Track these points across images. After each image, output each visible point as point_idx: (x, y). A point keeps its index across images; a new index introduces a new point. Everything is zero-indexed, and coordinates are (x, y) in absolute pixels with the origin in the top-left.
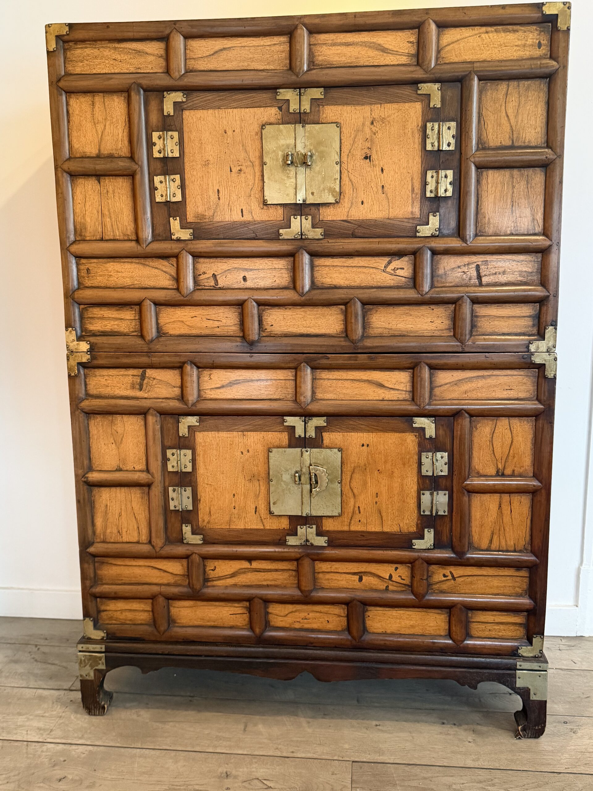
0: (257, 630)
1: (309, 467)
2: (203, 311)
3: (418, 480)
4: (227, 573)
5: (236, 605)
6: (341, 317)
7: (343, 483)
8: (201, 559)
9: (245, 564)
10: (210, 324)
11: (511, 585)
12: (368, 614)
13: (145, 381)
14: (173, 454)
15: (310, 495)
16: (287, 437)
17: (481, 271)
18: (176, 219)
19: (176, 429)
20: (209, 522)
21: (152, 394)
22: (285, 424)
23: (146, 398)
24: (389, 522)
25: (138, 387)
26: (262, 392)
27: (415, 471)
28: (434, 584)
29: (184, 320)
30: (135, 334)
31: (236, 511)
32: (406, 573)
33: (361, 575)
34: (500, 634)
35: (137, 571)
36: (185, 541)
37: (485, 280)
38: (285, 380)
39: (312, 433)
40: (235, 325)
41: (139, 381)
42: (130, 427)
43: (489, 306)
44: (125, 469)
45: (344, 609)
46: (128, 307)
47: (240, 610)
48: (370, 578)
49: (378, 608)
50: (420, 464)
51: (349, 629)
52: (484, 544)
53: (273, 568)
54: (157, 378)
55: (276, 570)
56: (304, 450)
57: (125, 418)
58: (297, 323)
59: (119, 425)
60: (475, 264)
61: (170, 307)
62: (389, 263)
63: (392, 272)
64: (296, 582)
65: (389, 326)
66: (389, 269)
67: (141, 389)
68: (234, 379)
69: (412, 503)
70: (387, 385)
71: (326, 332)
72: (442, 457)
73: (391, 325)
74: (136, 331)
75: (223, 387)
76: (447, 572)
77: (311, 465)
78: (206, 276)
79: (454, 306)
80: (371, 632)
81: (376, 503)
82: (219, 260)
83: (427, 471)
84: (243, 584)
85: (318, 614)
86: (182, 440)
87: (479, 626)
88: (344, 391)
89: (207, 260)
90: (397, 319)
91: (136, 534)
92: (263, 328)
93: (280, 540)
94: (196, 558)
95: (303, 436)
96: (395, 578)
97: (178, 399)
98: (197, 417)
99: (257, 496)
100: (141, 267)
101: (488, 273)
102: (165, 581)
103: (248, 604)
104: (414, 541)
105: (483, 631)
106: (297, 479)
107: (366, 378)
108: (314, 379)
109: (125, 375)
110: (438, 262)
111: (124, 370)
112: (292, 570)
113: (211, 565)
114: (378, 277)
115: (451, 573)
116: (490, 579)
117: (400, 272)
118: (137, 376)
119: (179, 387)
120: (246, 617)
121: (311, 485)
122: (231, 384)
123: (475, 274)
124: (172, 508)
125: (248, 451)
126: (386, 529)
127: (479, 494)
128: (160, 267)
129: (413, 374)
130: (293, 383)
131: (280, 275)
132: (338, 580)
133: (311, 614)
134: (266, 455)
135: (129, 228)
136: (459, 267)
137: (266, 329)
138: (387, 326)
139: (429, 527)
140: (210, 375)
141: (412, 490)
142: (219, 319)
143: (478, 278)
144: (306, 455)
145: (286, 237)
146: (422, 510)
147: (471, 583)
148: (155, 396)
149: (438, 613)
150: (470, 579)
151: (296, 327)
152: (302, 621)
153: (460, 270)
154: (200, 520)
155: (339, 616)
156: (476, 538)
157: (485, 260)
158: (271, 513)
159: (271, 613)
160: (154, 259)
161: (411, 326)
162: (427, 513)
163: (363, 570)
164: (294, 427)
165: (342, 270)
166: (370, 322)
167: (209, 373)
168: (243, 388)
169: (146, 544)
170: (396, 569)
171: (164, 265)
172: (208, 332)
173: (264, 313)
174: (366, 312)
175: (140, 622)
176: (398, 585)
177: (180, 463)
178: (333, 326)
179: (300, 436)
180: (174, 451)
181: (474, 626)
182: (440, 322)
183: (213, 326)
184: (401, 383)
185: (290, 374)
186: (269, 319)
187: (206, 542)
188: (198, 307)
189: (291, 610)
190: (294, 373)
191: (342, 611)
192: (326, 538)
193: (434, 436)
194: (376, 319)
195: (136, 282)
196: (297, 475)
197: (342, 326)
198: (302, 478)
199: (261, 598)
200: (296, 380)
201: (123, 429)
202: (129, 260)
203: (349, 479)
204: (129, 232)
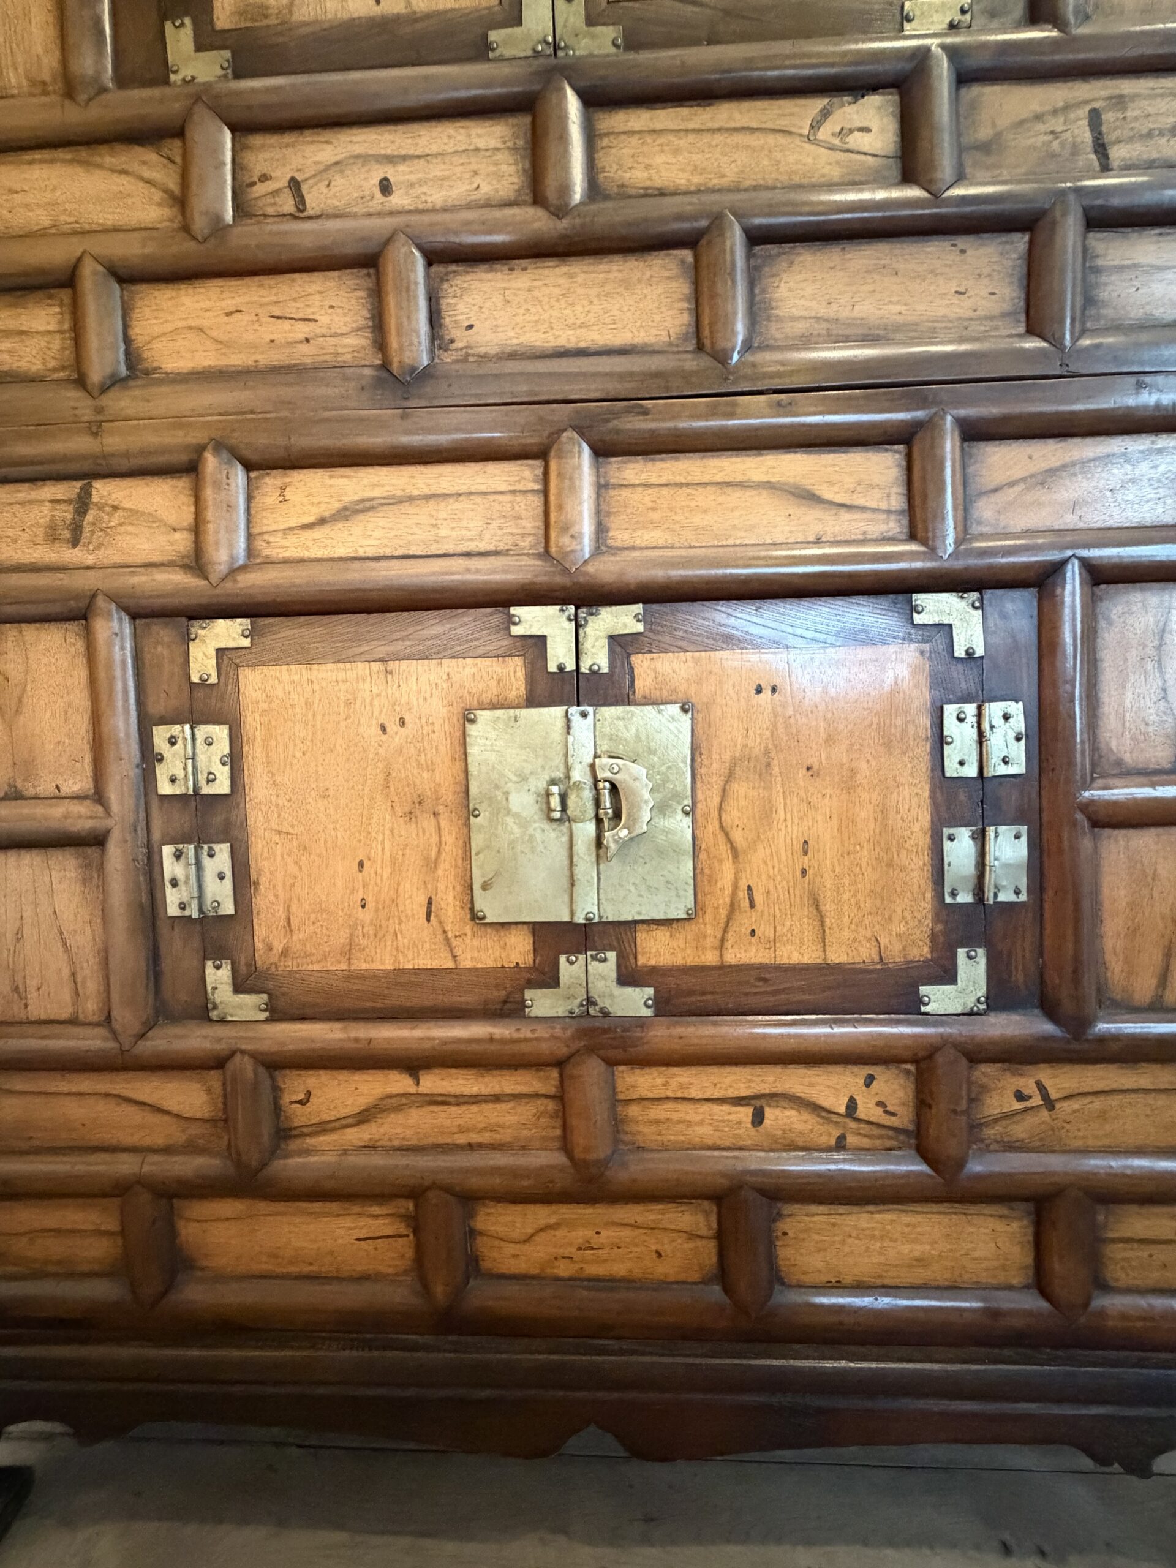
0: (439, 1290)
1: (592, 766)
2: (262, 292)
3: (933, 792)
4: (344, 1112)
5: (376, 1210)
6: (684, 287)
7: (698, 812)
8: (261, 1070)
9: (399, 1083)
10: (283, 331)
12: (782, 1226)
13: (90, 517)
14: (172, 741)
15: (598, 857)
16: (521, 674)
17: (1104, 129)
18: (182, 24)
19: (180, 660)
20: (285, 953)
21: (109, 555)
22: (516, 630)
23: (88, 568)
24: (846, 934)
25: (67, 534)
26: (443, 532)
27: (924, 765)
28: (987, 1124)
29: (205, 323)
30: (62, 375)
31: (366, 916)
32: (901, 1094)
33: (758, 1103)
35: (75, 1111)
36: (214, 1015)
37: (1118, 153)
38: (513, 492)
39: (597, 657)
40: (359, 329)
41: (70, 516)
42: (45, 661)
43: (1134, 235)
44: (31, 792)
45: (707, 1214)
46: (41, 294)
47: (385, 1226)
48: (788, 1113)
49: (813, 1208)
50: (940, 740)
51: (723, 1274)
52: (1144, 988)
53: (485, 1090)
54: (127, 504)
55: (497, 1098)
56: (574, 710)
57: (30, 632)
58: (546, 316)
59: (11, 655)
60: (1088, 108)
61: (163, 286)
62: (826, 114)
63: (836, 141)
64: (558, 1132)
65: (830, 312)
66: (825, 133)
67: (75, 542)
68: (356, 498)
69: (918, 866)
70: (827, 494)
71: (636, 341)
72: (1006, 717)
73: (834, 307)
74: (63, 368)
75: (322, 521)
76: (1028, 1085)
77: (596, 756)
78: (271, 186)
79: (1027, 237)
80: (794, 1282)
81: (804, 872)
82: (308, 136)
83: (962, 763)
84: (396, 1143)
85: (627, 1233)
86: (200, 694)
88: (697, 520)
89: (272, 140)
90: (853, 288)
91: (66, 995)
92: (441, 338)
93: (505, 1002)
94: (244, 1066)
95: (571, 666)
96: (867, 1109)
97: (186, 567)
98: (246, 622)
99: (431, 865)
100: (79, 170)
101: (1127, 133)
102: (159, 1140)
103: (411, 1205)
104: (924, 990)
105: (1144, 1267)
106: (555, 802)
107: (764, 478)
108: (601, 488)
109: (31, 502)
110: (974, 106)
111: (26, 486)
112: (546, 1096)
113: (295, 1085)
114: (791, 159)
115: (1040, 1086)
117: (858, 140)
118: (65, 501)
119: (189, 530)
120: (405, 1247)
121: (599, 821)
122: (347, 513)
123: (1086, 136)
124: (173, 910)
125: (402, 722)
126: (838, 956)
127: (1123, 832)
128: (135, 167)
129: (909, 458)
130: (536, 501)
131: (492, 168)
132: (689, 1124)
133: (604, 1233)
134: (458, 734)
135: (45, 61)
136: (1038, 117)
137: (452, 341)
138: (823, 311)
139: (968, 941)
140: (283, 489)
141: (916, 828)
142: (308, 313)
143: (1096, 152)
144: (582, 728)
145: (508, 52)
146: (947, 890)
147: (1103, 1116)
148: (117, 559)
149: (999, 1217)
150: (1098, 1103)
151: (543, 328)
152: (577, 1255)
153: (1040, 127)
154: (259, 945)
155: (692, 1236)
156: (1117, 970)
157: (1117, 92)
158: (475, 917)
159: (481, 1233)
160: (118, 147)
161: (898, 308)
162: (965, 898)
163: (765, 1089)
164: (545, 637)
165: (683, 142)
166: (771, 299)
167: (279, 482)
168: (382, 522)
169: (97, 1024)
170: (870, 1080)
171: (144, 163)
172: (275, 357)
173: (445, 286)
174: (757, 268)
175: (86, 1268)
176: (876, 1131)
177: (194, 767)
178: (657, 318)
179: (561, 668)
180: (176, 729)
181: (1116, 1253)
182: (984, 293)
183: (291, 337)
184: (872, 486)
185: (527, 473)
186: (461, 307)
187: (277, 1013)
188: (247, 280)
189: (542, 1222)
190: (539, 472)
191: (701, 1218)
192: (650, 991)
193: (980, 652)
194: (790, 290)
195: (63, 218)
196: (555, 789)
197: (686, 318)
198: (572, 801)
199: (448, 1189)
200: (545, 492)
201: (22, 668)
202: (46, 154)
203: (717, 800)
204: (46, 76)
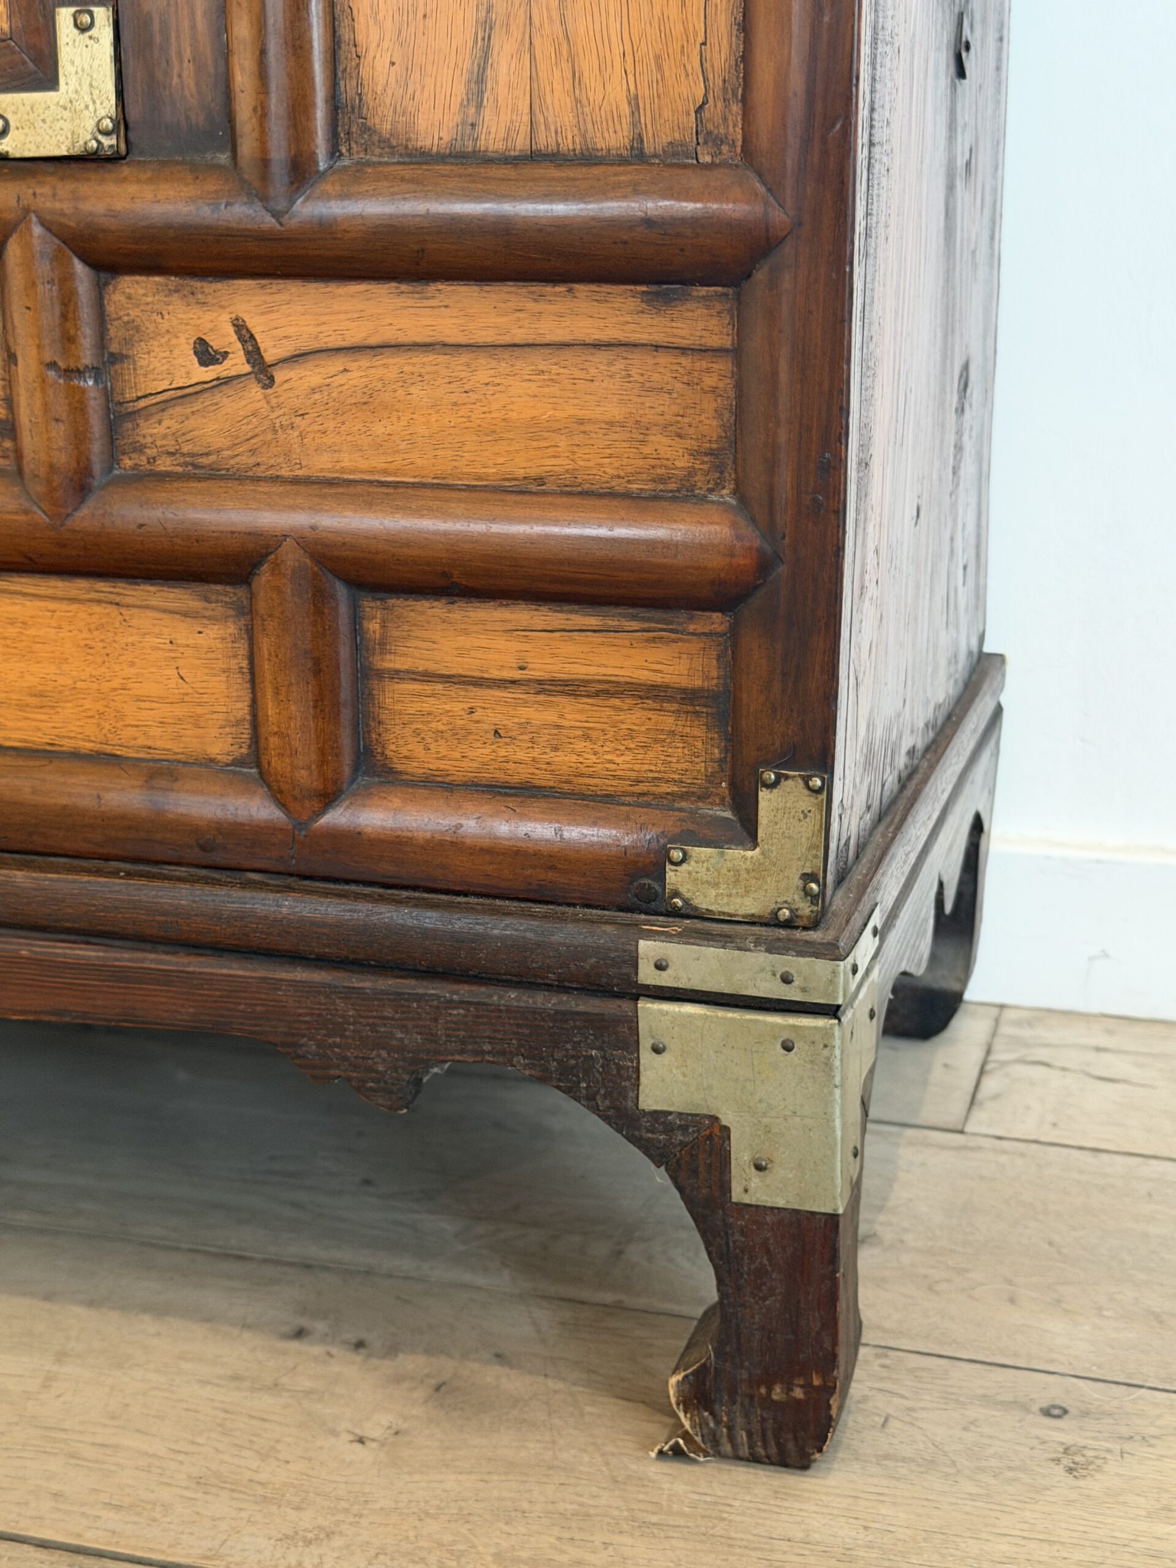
11: (615, 411)
28: (146, 412)
34: (565, 760)
76: (217, 326)
87: (429, 705)
105: (460, 735)
116: (484, 370)
147: (370, 402)
149: (185, 614)
150: (358, 373)
181: (400, 702)
